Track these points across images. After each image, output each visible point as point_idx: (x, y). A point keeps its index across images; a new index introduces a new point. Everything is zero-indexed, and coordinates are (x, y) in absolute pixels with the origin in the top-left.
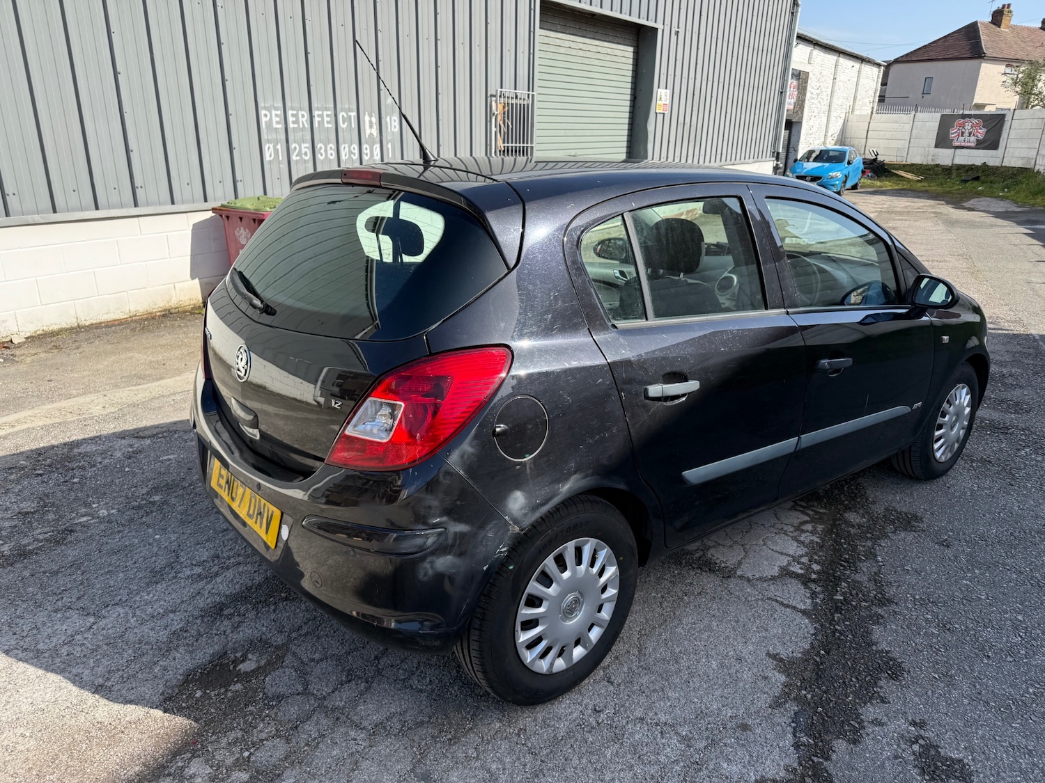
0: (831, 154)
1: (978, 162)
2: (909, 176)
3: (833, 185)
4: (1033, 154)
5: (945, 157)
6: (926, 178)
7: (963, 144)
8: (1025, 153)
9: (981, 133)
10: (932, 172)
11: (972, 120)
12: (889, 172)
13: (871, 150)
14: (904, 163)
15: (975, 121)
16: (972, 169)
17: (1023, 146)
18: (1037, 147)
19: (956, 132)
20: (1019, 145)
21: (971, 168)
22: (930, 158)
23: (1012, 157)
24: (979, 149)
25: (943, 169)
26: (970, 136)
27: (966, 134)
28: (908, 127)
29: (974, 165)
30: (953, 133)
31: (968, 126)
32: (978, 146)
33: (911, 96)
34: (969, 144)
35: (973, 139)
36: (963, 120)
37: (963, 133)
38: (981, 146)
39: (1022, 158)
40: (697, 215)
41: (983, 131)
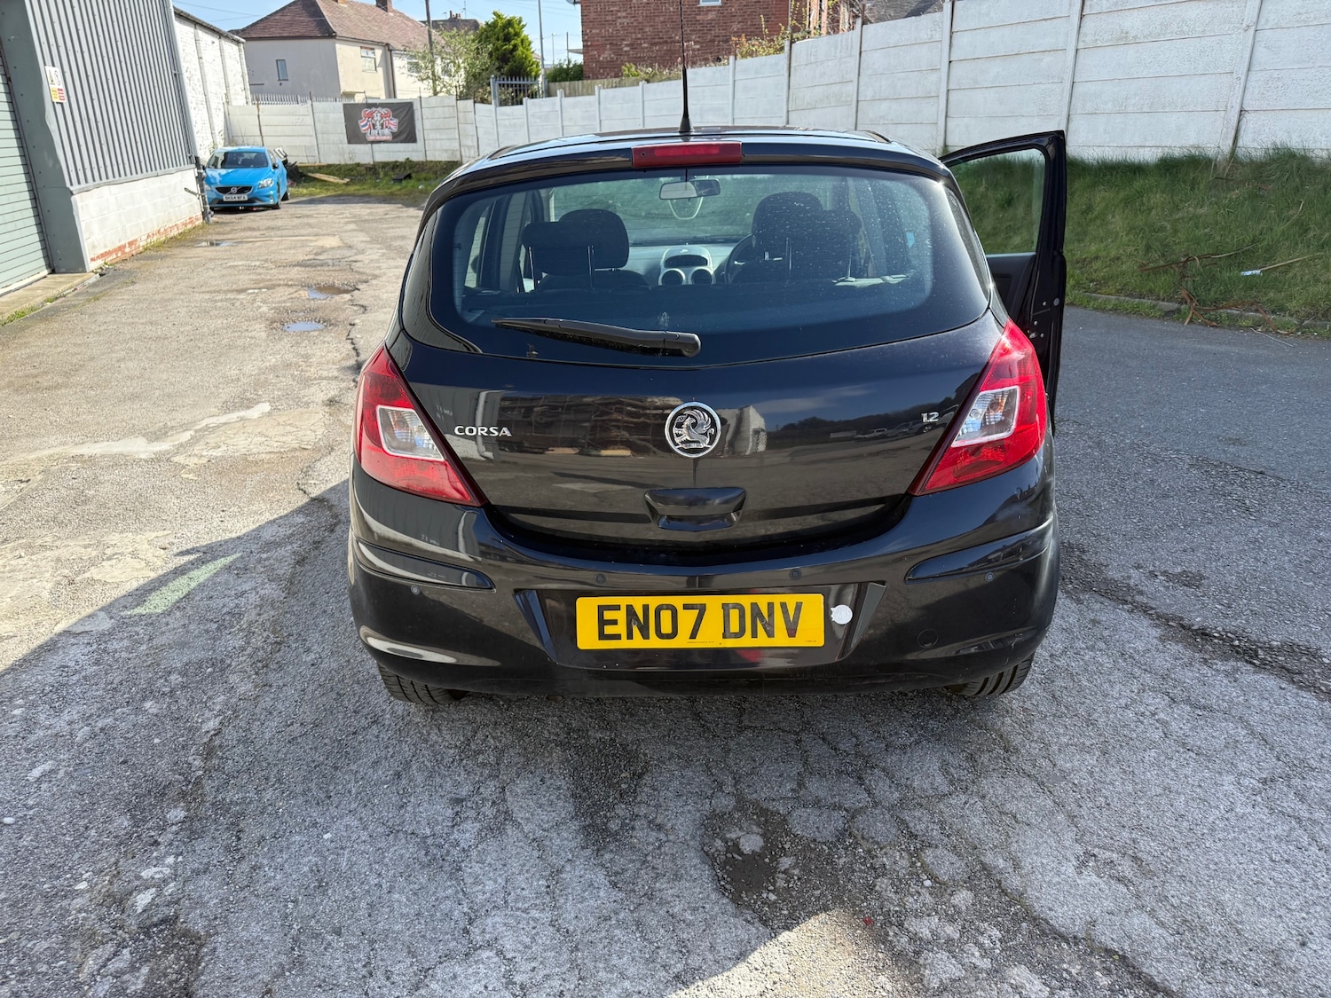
0: (246, 156)
1: (402, 159)
2: (331, 179)
3: (268, 196)
4: (456, 145)
5: (363, 155)
6: (352, 180)
7: (378, 138)
8: (447, 145)
9: (394, 124)
10: (355, 173)
11: (379, 109)
12: (305, 176)
13: (277, 150)
14: (318, 164)
15: (384, 111)
16: (398, 166)
17: (444, 137)
18: (457, 137)
19: (366, 124)
20: (438, 136)
21: (395, 166)
22: (346, 156)
23: (435, 150)
24: (397, 142)
25: (366, 168)
26: (382, 128)
27: (378, 126)
28: (309, 120)
29: (396, 162)
30: (363, 125)
31: (377, 117)
32: (395, 140)
33: (266, 83)
34: (384, 138)
35: (386, 131)
36: (369, 110)
37: (374, 125)
38: (398, 139)
39: (446, 151)
40: (141, 248)
41: (395, 121)
